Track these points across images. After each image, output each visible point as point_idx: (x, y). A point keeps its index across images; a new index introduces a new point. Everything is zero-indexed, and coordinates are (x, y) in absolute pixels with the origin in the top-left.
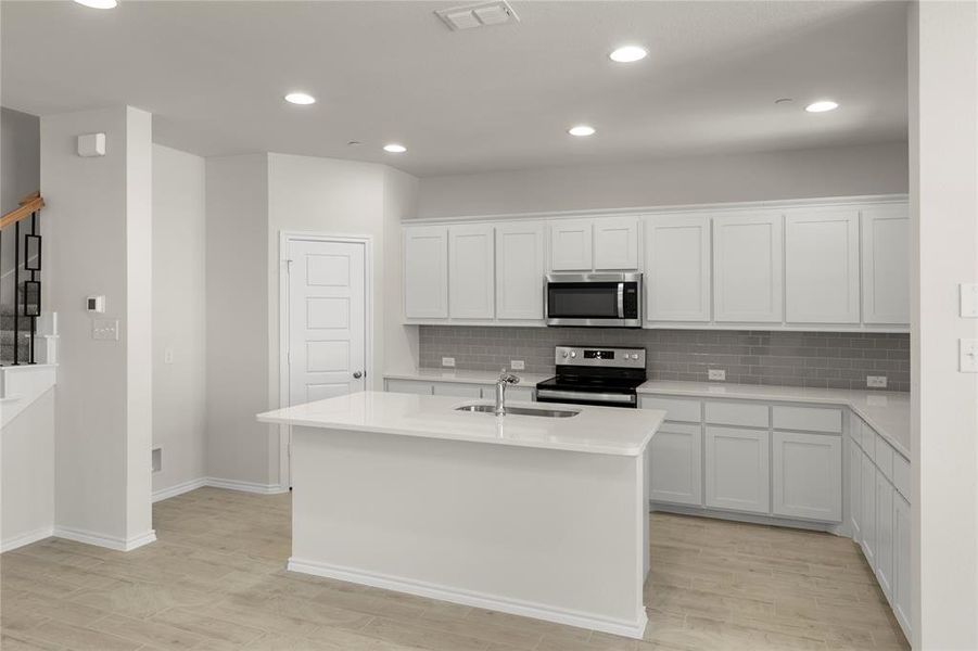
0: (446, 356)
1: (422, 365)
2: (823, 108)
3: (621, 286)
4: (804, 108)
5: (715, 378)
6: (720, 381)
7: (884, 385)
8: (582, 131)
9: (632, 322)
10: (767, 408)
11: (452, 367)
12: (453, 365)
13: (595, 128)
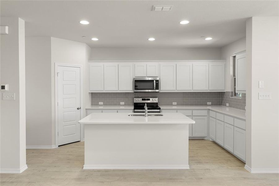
0: (100, 102)
1: (92, 105)
2: (209, 39)
3: (155, 81)
4: (205, 39)
5: (175, 104)
6: (176, 105)
7: (211, 104)
8: (152, 39)
9: (157, 91)
10: (191, 111)
11: (102, 105)
12: (102, 104)
13: (155, 38)
